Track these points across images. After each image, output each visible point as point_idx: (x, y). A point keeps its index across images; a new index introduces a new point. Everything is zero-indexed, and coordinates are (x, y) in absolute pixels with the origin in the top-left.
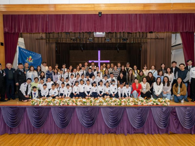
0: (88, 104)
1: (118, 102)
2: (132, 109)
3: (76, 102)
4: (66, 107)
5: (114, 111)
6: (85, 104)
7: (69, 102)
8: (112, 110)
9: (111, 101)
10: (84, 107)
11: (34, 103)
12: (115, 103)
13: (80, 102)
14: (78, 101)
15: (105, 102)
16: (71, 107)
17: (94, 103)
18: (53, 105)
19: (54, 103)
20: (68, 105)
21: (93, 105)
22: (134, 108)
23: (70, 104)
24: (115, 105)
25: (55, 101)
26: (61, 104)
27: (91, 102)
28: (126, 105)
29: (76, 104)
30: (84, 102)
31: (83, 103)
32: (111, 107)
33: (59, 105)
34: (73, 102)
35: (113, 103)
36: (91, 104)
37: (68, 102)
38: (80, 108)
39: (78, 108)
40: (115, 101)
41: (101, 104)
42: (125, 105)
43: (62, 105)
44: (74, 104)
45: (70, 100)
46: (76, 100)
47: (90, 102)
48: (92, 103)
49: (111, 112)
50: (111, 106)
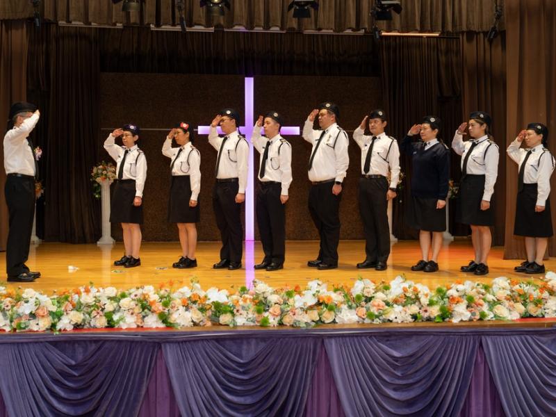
0: (241, 321)
1: (431, 304)
2: (516, 340)
3: (166, 305)
4: (96, 341)
5: (411, 356)
6: (225, 319)
7: (114, 312)
8: (396, 354)
9: (380, 295)
10: (218, 340)
12: (414, 309)
13: (187, 308)
14: (178, 302)
15: (350, 307)
16: (132, 342)
17: (283, 313)
18: (8, 329)
19: (20, 316)
20: (111, 325)
21: (273, 322)
22: (528, 337)
23: (122, 319)
24: (410, 319)
25: (27, 302)
26: (66, 324)
27: (262, 304)
28: (481, 319)
29: (164, 318)
30: (219, 308)
31: (209, 313)
32: (391, 335)
33: (53, 326)
34: (144, 308)
35: (398, 308)
36: (266, 321)
37: (109, 307)
38: (188, 341)
39: (179, 342)
40: (410, 299)
41: (328, 317)
42: (471, 320)
43: (70, 328)
44: (153, 323)
45: (123, 296)
46: (161, 298)
47: (252, 308)
48: (266, 314)
49: (395, 367)
50: (391, 325)
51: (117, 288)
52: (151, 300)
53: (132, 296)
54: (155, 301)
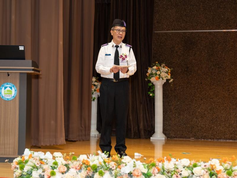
3: (229, 174)
7: (188, 177)
11: (27, 168)
19: (121, 175)
37: (185, 173)
45: (195, 166)
51: (190, 160)
52: (218, 170)
53: (203, 166)
54: (220, 170)
